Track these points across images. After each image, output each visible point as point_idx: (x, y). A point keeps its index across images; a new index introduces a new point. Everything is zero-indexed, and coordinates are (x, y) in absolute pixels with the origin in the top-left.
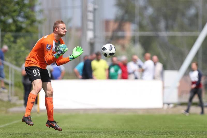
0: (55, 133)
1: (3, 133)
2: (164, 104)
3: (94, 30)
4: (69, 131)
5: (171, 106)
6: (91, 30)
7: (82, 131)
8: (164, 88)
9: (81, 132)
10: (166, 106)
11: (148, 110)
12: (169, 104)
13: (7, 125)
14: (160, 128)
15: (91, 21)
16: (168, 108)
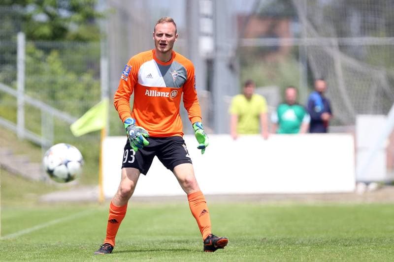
0: (134, 244)
1: (28, 245)
2: (357, 183)
3: (214, 35)
4: (161, 238)
5: (373, 186)
6: (207, 35)
7: (188, 239)
8: (356, 150)
9: (187, 242)
10: (361, 187)
11: (325, 196)
12: (367, 184)
13: (37, 228)
14: (347, 232)
15: (207, 16)
16: (366, 191)
